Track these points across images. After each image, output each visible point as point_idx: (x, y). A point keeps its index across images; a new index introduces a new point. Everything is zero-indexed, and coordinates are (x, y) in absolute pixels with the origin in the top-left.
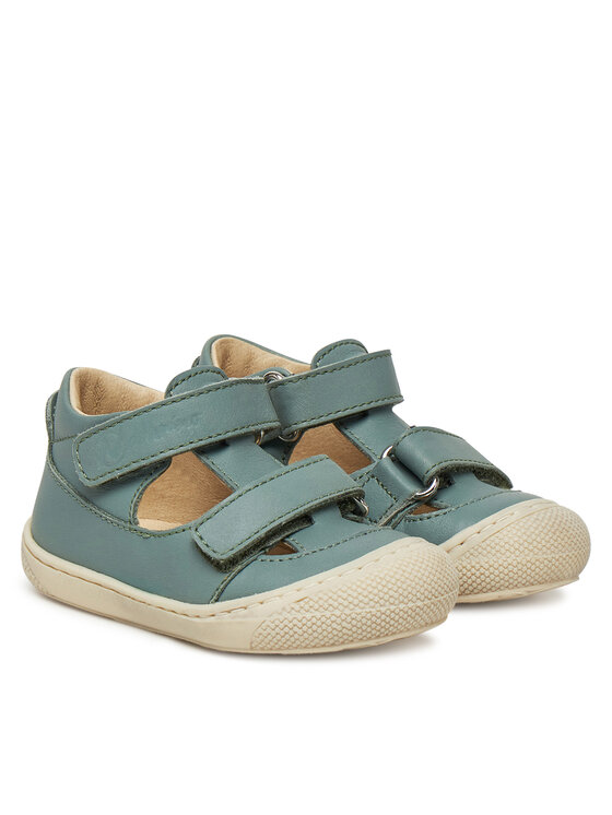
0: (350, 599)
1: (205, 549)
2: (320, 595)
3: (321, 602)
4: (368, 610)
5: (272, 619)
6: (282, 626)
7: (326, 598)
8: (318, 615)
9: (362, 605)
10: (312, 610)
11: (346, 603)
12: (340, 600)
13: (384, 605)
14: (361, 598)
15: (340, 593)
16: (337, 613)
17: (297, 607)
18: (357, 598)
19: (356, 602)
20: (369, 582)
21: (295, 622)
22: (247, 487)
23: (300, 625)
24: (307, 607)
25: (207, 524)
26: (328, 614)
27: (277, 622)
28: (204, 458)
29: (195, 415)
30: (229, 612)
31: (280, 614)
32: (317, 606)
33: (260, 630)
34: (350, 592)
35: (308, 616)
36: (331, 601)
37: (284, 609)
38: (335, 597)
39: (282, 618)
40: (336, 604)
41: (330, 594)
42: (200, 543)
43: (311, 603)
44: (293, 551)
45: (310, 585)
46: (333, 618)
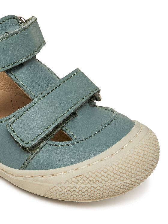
0: (109, 177)
1: (17, 139)
2: (91, 174)
3: (91, 178)
4: (119, 183)
5: (60, 186)
6: (66, 190)
7: (94, 176)
8: (89, 186)
9: (116, 180)
10: (85, 183)
11: (106, 179)
12: (103, 178)
13: (129, 179)
14: (115, 176)
15: (103, 173)
16: (101, 185)
17: (76, 180)
18: (113, 176)
19: (113, 178)
20: (120, 166)
21: (74, 189)
22: (39, 97)
23: (77, 190)
24: (82, 181)
25: (16, 122)
26: (95, 186)
27: (63, 188)
28: (10, 75)
29: (5, 51)
30: (32, 177)
31: (65, 183)
32: (88, 181)
33: (52, 190)
34: (109, 172)
35: (83, 186)
36: (97, 178)
37: (67, 181)
38: (100, 175)
39: (66, 186)
40: (100, 180)
41: (97, 174)
42: (13, 135)
43: (85, 179)
44: (69, 139)
45: (83, 167)
46: (99, 188)
